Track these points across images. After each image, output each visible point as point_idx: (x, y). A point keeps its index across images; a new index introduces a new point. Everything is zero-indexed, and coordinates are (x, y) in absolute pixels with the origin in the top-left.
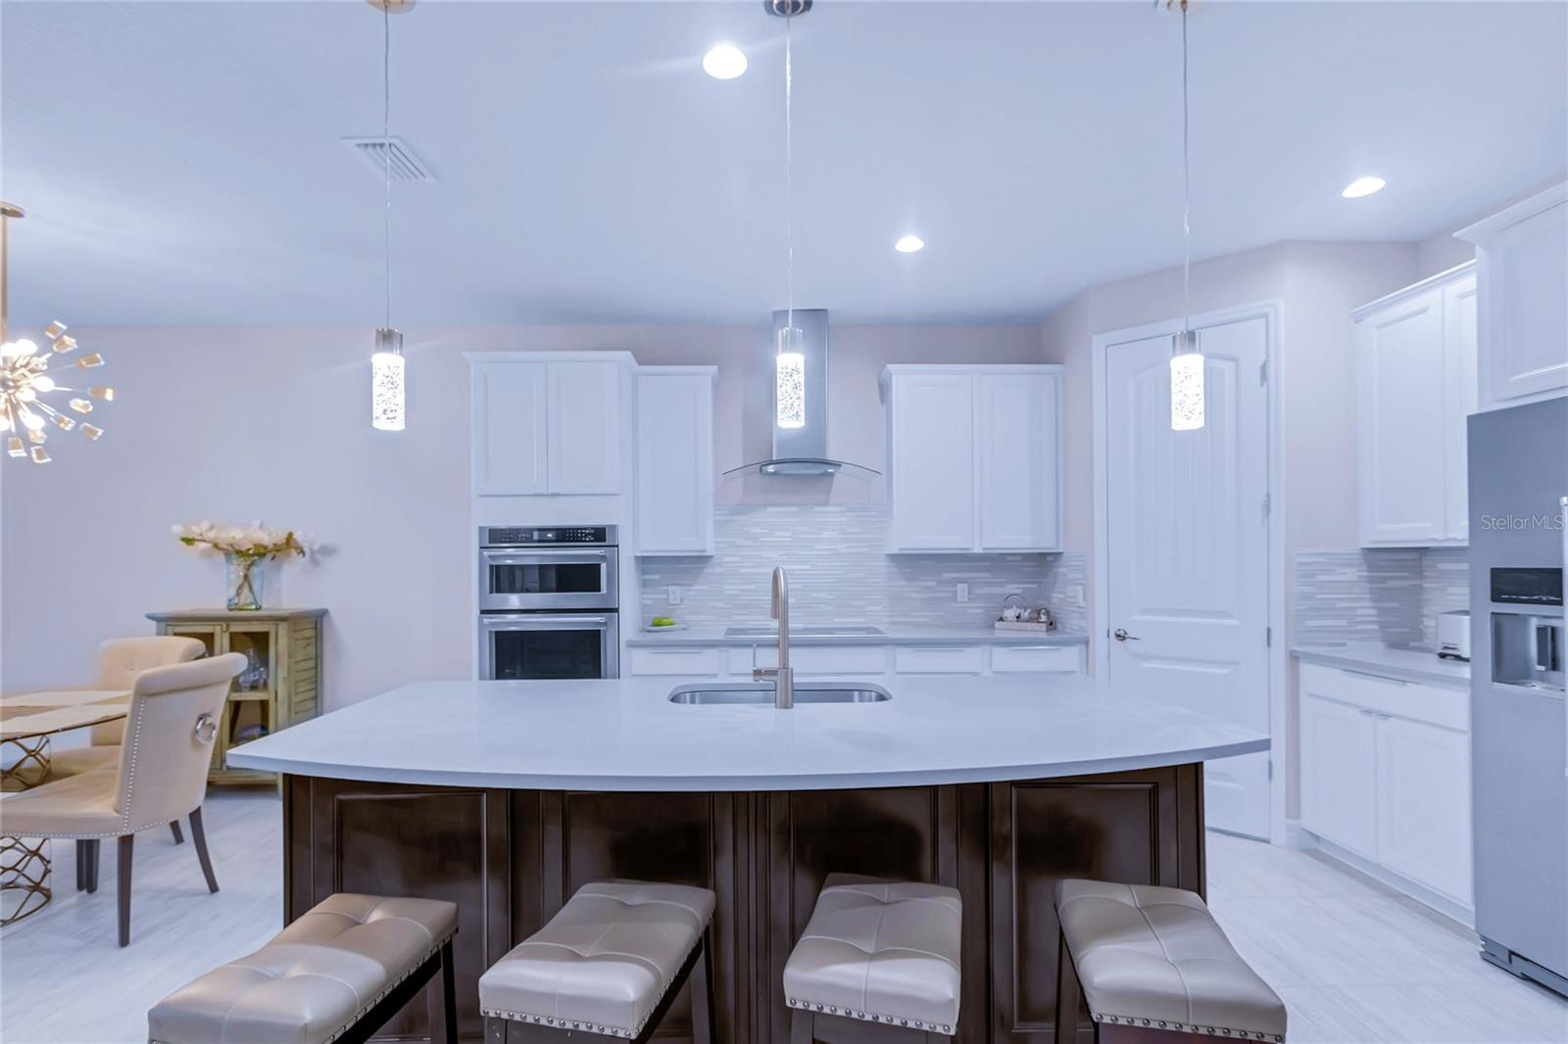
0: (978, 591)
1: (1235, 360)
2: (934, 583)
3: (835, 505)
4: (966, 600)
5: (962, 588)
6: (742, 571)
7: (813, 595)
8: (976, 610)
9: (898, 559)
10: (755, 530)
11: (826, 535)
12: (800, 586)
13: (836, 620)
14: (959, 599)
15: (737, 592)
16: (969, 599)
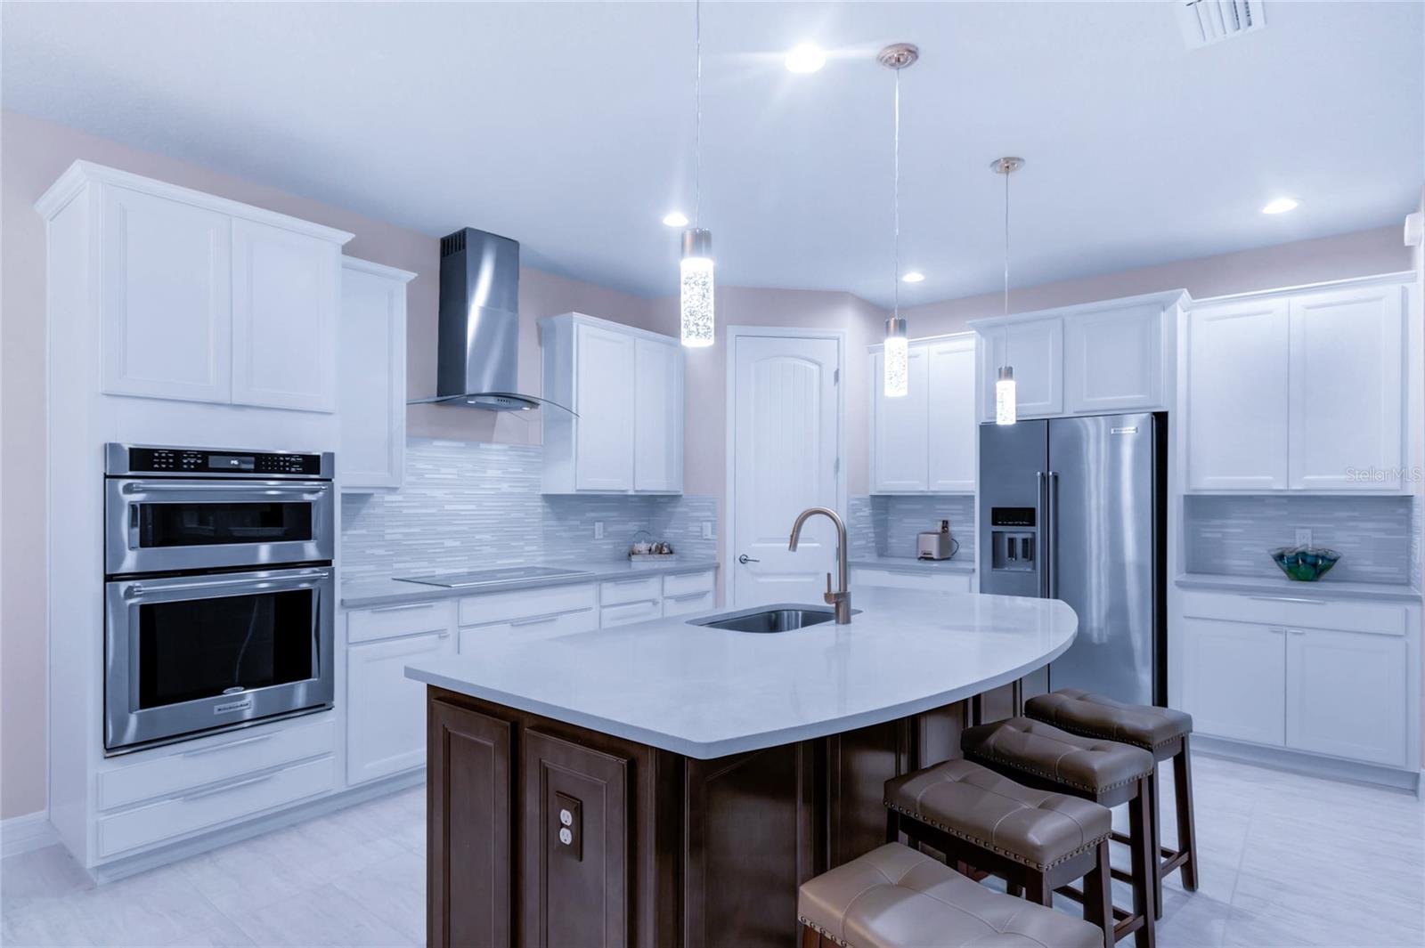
0: (610, 529)
1: (819, 365)
2: (578, 523)
3: (497, 443)
4: (601, 537)
5: (599, 526)
6: (405, 511)
7: (478, 537)
8: (607, 546)
9: (551, 499)
10: (420, 465)
11: (491, 473)
12: (466, 528)
13: (499, 562)
14: (596, 537)
15: (400, 537)
16: (604, 536)
